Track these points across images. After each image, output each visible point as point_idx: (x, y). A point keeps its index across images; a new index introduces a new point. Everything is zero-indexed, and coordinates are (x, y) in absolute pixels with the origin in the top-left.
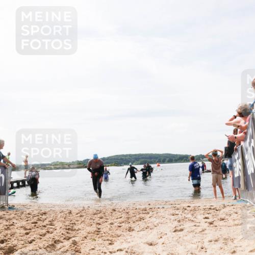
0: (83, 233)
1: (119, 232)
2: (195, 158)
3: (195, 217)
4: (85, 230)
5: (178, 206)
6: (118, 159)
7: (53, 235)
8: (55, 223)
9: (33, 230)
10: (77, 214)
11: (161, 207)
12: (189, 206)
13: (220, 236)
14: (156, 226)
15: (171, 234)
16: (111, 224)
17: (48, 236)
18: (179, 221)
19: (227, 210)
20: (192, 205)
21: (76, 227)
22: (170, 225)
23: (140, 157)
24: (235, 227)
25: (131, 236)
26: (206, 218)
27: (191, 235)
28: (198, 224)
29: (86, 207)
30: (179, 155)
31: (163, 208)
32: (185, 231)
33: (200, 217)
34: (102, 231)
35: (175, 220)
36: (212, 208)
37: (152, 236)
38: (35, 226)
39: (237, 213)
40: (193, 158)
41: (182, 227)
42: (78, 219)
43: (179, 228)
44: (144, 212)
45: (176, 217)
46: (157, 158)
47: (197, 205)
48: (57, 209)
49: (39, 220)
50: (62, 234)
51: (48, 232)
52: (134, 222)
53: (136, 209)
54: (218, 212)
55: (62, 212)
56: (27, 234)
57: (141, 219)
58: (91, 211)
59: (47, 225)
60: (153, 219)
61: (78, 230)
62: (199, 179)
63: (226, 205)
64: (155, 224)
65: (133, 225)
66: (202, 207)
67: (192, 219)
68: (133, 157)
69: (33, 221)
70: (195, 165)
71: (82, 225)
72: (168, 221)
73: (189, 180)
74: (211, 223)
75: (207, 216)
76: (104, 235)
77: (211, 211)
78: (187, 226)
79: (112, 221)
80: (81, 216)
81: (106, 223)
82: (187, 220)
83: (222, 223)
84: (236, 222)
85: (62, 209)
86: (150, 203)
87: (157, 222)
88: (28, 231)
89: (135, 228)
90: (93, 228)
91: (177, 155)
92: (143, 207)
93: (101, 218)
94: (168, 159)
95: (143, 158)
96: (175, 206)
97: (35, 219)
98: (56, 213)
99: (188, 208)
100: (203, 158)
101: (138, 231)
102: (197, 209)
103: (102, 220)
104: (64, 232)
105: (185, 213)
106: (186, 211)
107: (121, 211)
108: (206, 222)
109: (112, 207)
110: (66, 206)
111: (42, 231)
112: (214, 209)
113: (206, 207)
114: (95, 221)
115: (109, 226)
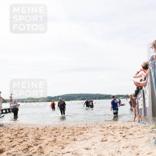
0: (46, 142)
1: (68, 141)
2: (115, 97)
3: (114, 133)
4: (47, 140)
5: (104, 126)
6: (67, 97)
7: (27, 142)
8: (28, 135)
9: (15, 139)
10: (42, 130)
11: (93, 126)
12: (110, 126)
13: (129, 145)
14: (90, 138)
15: (100, 143)
16: (63, 136)
17: (24, 143)
18: (105, 135)
19: (134, 128)
20: (113, 126)
21: (41, 138)
22: (99, 137)
23: (81, 96)
24: (138, 139)
25: (75, 144)
26: (121, 133)
27: (112, 143)
28: (116, 137)
29: (48, 126)
30: (105, 95)
31: (95, 127)
32: (108, 141)
33: (117, 133)
34: (58, 140)
35: (102, 134)
36: (125, 127)
37: (88, 144)
38: (16, 137)
39: (140, 131)
40: (113, 97)
41: (106, 139)
42: (43, 133)
43: (104, 139)
44: (83, 129)
45: (102, 133)
46: (91, 96)
47: (116, 125)
48: (29, 126)
49: (19, 133)
50: (33, 142)
51: (24, 141)
52: (77, 135)
53: (78, 127)
54: (128, 130)
55: (33, 128)
56: (11, 141)
57: (81, 134)
58: (51, 128)
59: (24, 136)
60: (89, 134)
61: (42, 140)
62: (117, 109)
63: (133, 126)
64: (90, 136)
65: (76, 137)
66: (118, 127)
67: (113, 134)
68: (77, 96)
69: (15, 134)
70: (115, 101)
71: (45, 137)
72: (98, 135)
73: (111, 110)
74: (124, 137)
75: (122, 132)
76: (58, 143)
77: (124, 129)
78: (110, 138)
79: (64, 135)
80: (44, 131)
81: (60, 136)
82: (109, 134)
83: (131, 136)
84: (139, 136)
85: (33, 127)
86: (87, 124)
87: (91, 135)
88: (12, 140)
89: (78, 139)
90: (52, 139)
91: (103, 95)
92: (82, 126)
93: (57, 133)
94: (98, 97)
95: (83, 96)
96: (102, 126)
97: (16, 133)
98: (29, 129)
99: (110, 127)
100: (119, 97)
101: (79, 141)
102: (116, 128)
103: (57, 134)
104: (34, 140)
105: (108, 130)
106: (109, 129)
107: (69, 128)
108: (121, 136)
109: (64, 126)
110: (35, 125)
111: (20, 140)
112: (126, 128)
113: (121, 127)
114: (53, 134)
115: (62, 138)
